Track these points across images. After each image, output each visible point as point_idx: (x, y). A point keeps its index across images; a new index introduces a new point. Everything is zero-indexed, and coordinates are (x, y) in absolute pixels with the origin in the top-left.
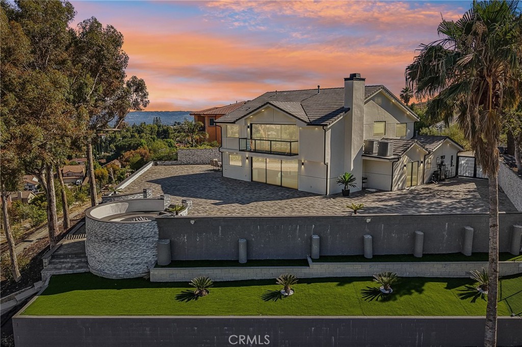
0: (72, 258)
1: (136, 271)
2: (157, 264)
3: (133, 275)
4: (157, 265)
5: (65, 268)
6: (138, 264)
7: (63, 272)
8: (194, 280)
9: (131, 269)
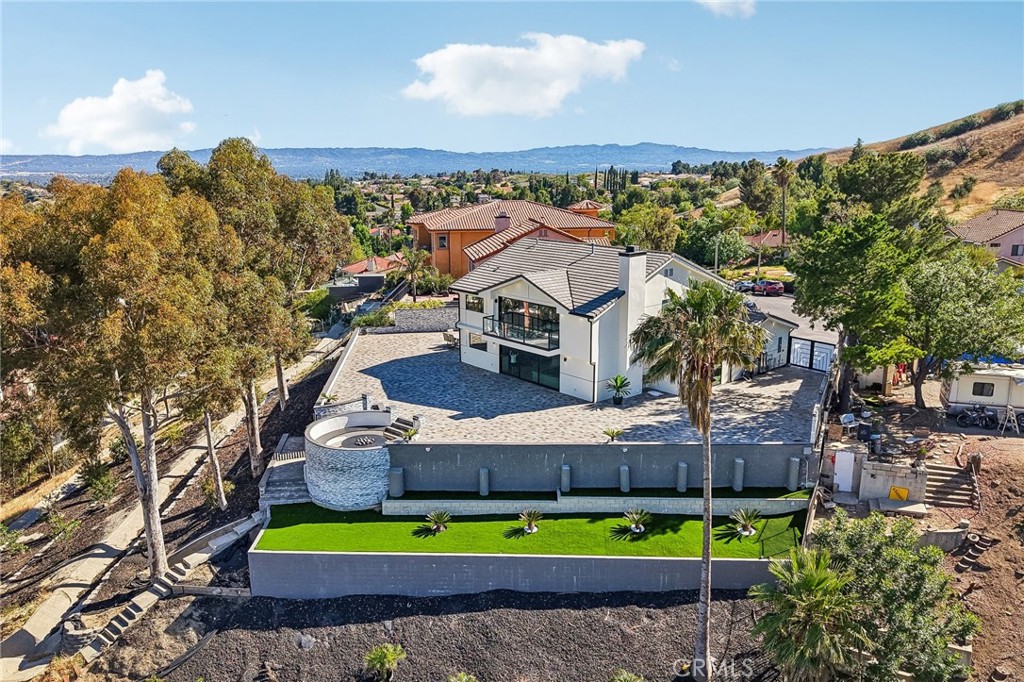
0: (289, 486)
1: (366, 502)
2: (389, 495)
3: (363, 507)
4: (389, 497)
5: (285, 497)
6: (368, 495)
7: (282, 502)
8: (431, 515)
9: (360, 500)
